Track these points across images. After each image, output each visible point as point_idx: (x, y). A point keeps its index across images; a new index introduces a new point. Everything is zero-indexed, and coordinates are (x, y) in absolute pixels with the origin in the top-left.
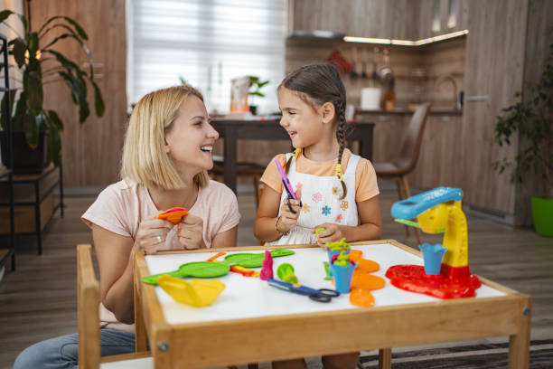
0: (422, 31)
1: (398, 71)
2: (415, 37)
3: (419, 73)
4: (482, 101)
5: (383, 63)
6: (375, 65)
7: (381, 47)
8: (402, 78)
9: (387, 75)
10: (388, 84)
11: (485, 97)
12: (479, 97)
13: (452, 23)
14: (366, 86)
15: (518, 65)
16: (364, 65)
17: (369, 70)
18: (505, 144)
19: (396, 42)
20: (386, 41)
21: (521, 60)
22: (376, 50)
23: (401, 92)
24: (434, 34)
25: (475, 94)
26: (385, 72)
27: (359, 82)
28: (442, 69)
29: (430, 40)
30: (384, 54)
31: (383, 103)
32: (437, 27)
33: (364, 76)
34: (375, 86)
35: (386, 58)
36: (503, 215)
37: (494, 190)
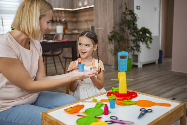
0: (75, 6)
1: (68, 19)
2: (73, 8)
3: (75, 20)
4: (101, 30)
5: (62, 17)
6: (60, 17)
7: (61, 11)
8: (69, 21)
9: (64, 21)
10: (65, 24)
11: (102, 28)
12: (100, 28)
13: (86, 3)
14: (58, 25)
15: (112, 18)
16: (56, 17)
17: (58, 19)
18: (111, 44)
19: (67, 9)
20: (63, 9)
21: (112, 17)
22: (60, 12)
23: (70, 26)
24: (79, 7)
25: (98, 27)
26: (63, 20)
27: (55, 23)
28: (83, 19)
29: (78, 9)
30: (62, 14)
31: (64, 31)
32: (80, 4)
33: (56, 21)
34: (61, 25)
35: (63, 15)
36: (110, 66)
37: (107, 58)
